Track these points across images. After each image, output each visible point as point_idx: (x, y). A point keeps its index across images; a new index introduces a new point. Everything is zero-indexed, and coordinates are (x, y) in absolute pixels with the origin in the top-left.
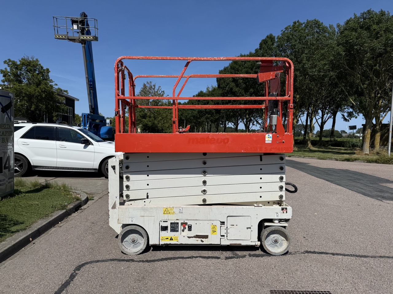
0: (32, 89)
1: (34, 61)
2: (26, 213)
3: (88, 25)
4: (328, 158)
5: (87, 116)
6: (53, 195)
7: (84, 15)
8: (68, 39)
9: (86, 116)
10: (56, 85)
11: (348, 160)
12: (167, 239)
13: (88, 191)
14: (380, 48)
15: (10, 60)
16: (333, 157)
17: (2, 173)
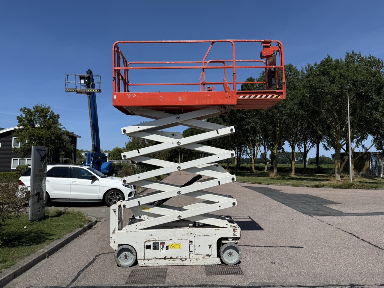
0: (43, 132)
1: (46, 109)
2: (57, 230)
3: (93, 80)
4: (301, 185)
5: (91, 154)
6: (71, 219)
7: (90, 72)
8: (77, 92)
9: (90, 155)
10: (64, 128)
11: (317, 186)
13: (96, 216)
14: (337, 91)
15: (25, 108)
16: (305, 184)
17: (39, 203)
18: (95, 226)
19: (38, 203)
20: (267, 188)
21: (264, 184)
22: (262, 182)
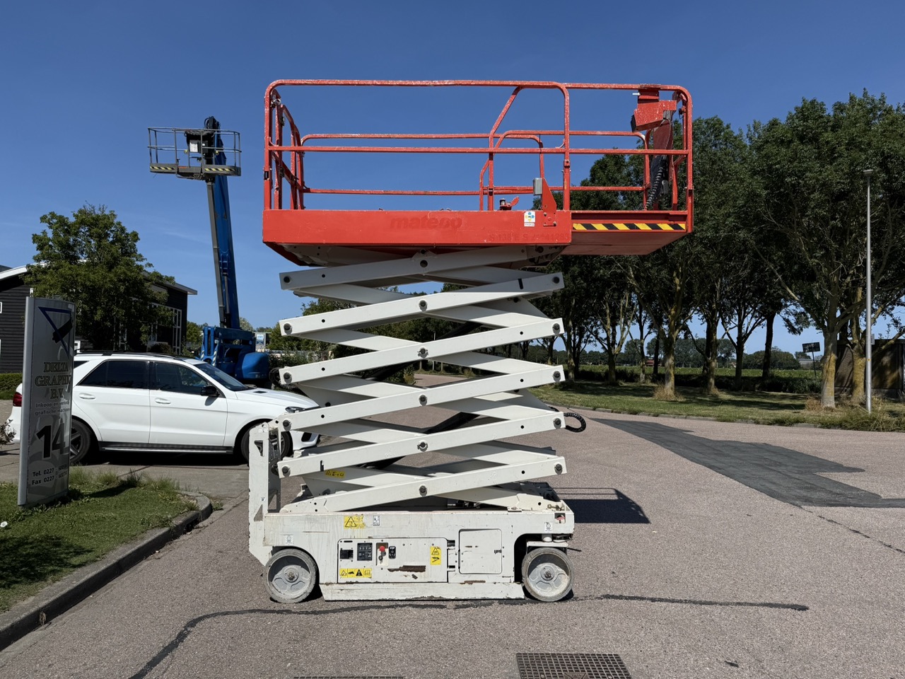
0: (97, 276)
1: (105, 217)
2: (94, 534)
3: (220, 144)
4: (739, 418)
5: (215, 332)
6: (142, 500)
7: (214, 124)
8: (178, 173)
9: (212, 333)
10: (150, 265)
11: (781, 422)
12: (352, 573)
13: (213, 491)
14: (838, 183)
15: (53, 215)
16: (750, 417)
17: (49, 456)
18: (205, 522)
19: (44, 457)
20: (656, 425)
21: (644, 415)
22: (641, 408)
